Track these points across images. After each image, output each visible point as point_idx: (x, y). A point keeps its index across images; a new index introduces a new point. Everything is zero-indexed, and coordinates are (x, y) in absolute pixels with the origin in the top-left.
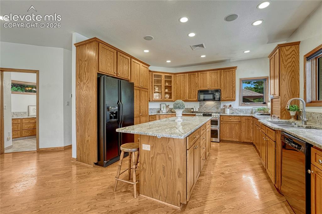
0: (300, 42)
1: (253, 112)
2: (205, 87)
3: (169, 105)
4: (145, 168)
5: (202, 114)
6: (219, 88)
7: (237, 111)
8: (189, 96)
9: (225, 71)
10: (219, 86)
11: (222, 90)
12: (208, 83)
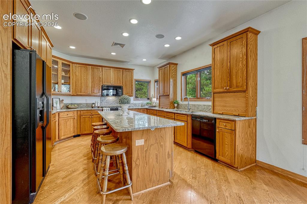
0: (178, 64)
1: (143, 105)
2: (109, 83)
3: (63, 100)
4: (138, 164)
5: (109, 109)
6: (121, 85)
7: (132, 105)
8: (92, 90)
9: (126, 71)
10: (121, 83)
11: (124, 87)
12: (112, 80)
